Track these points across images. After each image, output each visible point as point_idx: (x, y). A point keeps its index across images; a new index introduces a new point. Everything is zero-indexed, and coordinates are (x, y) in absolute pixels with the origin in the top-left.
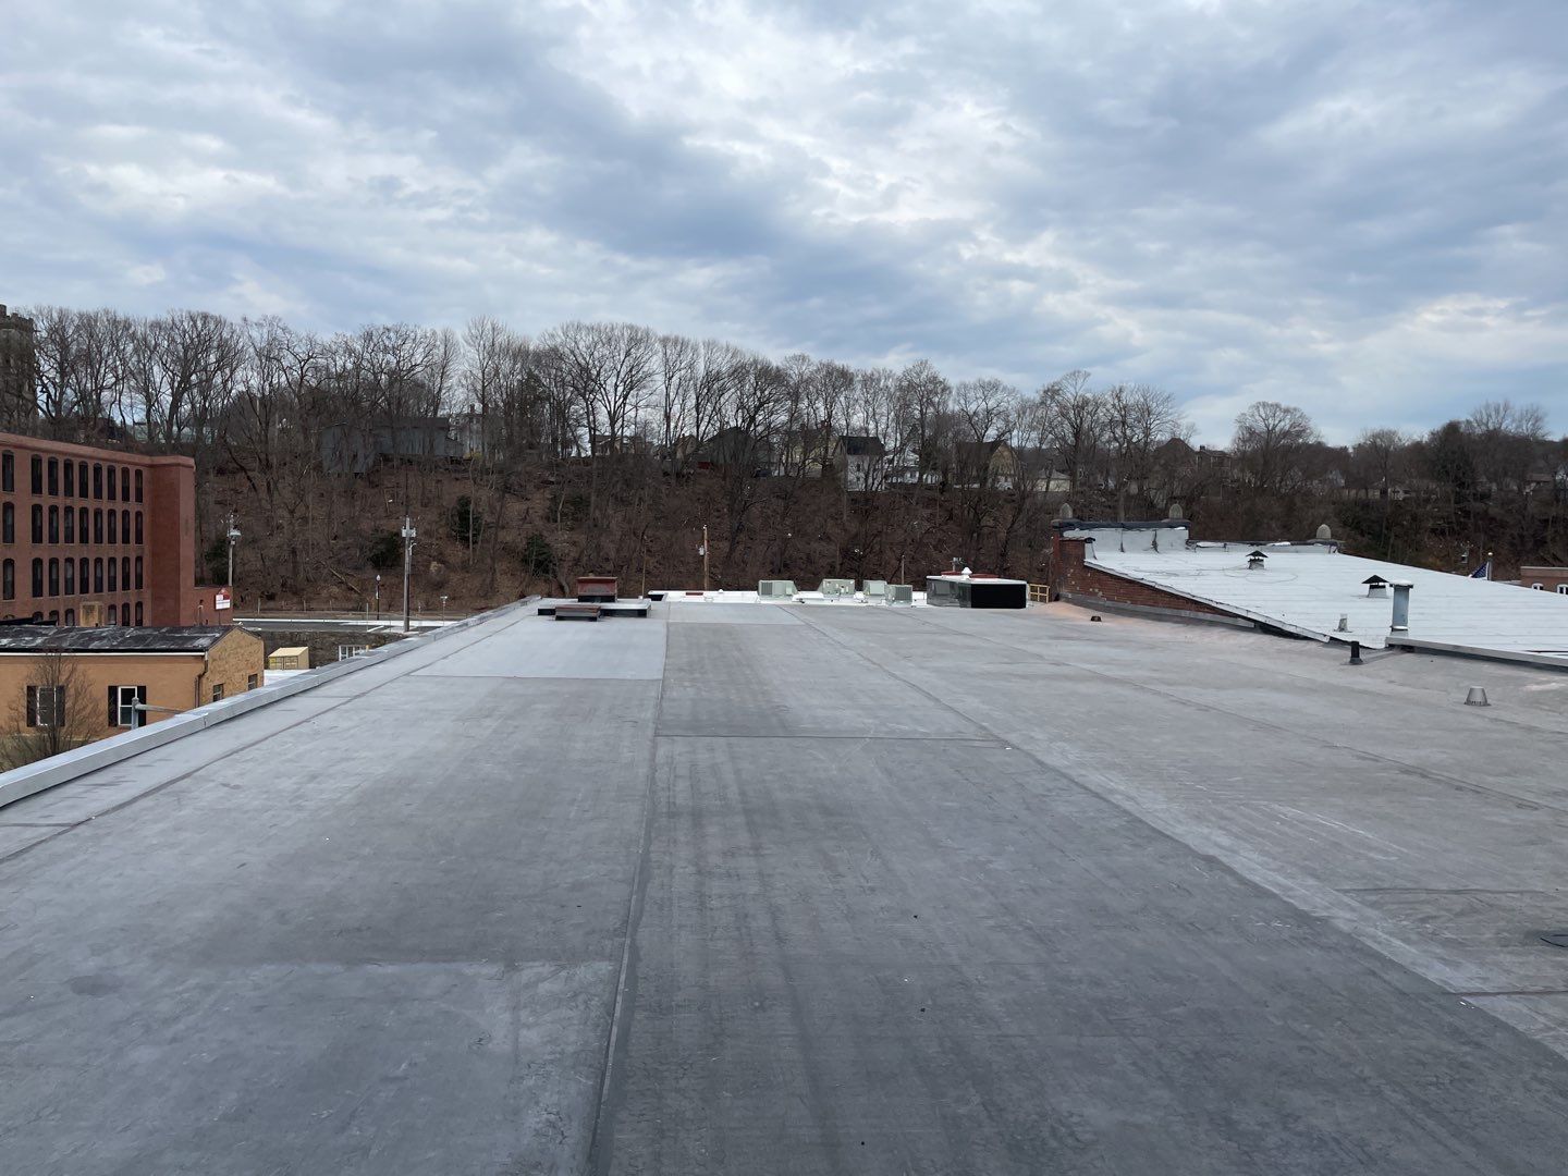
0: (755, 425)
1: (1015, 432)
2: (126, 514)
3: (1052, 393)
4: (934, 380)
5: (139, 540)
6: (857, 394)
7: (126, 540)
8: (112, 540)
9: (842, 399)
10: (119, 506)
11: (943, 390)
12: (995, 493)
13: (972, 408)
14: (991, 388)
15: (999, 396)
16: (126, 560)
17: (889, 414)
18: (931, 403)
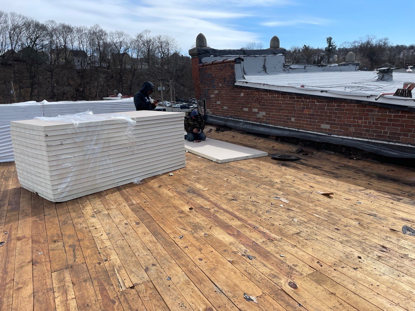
0: (36, 45)
1: (130, 50)
3: (140, 36)
4: (101, 31)
6: (75, 35)
9: (69, 36)
11: (105, 34)
12: (125, 69)
13: (115, 41)
14: (120, 34)
15: (123, 37)
17: (87, 42)
18: (101, 39)
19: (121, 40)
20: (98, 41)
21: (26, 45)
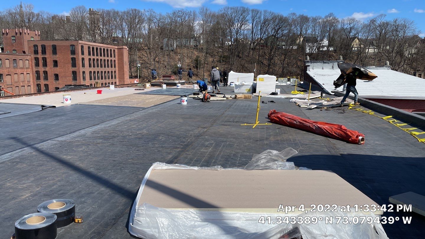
0: (278, 34)
2: (111, 60)
3: (373, 21)
4: (334, 19)
5: (115, 67)
6: (310, 24)
7: (112, 67)
8: (108, 67)
9: (305, 25)
10: (110, 59)
11: (337, 22)
14: (352, 21)
15: (354, 23)
16: (112, 72)
17: (319, 30)
18: (332, 26)
19: (352, 25)
20: (330, 28)
21: (271, 34)
